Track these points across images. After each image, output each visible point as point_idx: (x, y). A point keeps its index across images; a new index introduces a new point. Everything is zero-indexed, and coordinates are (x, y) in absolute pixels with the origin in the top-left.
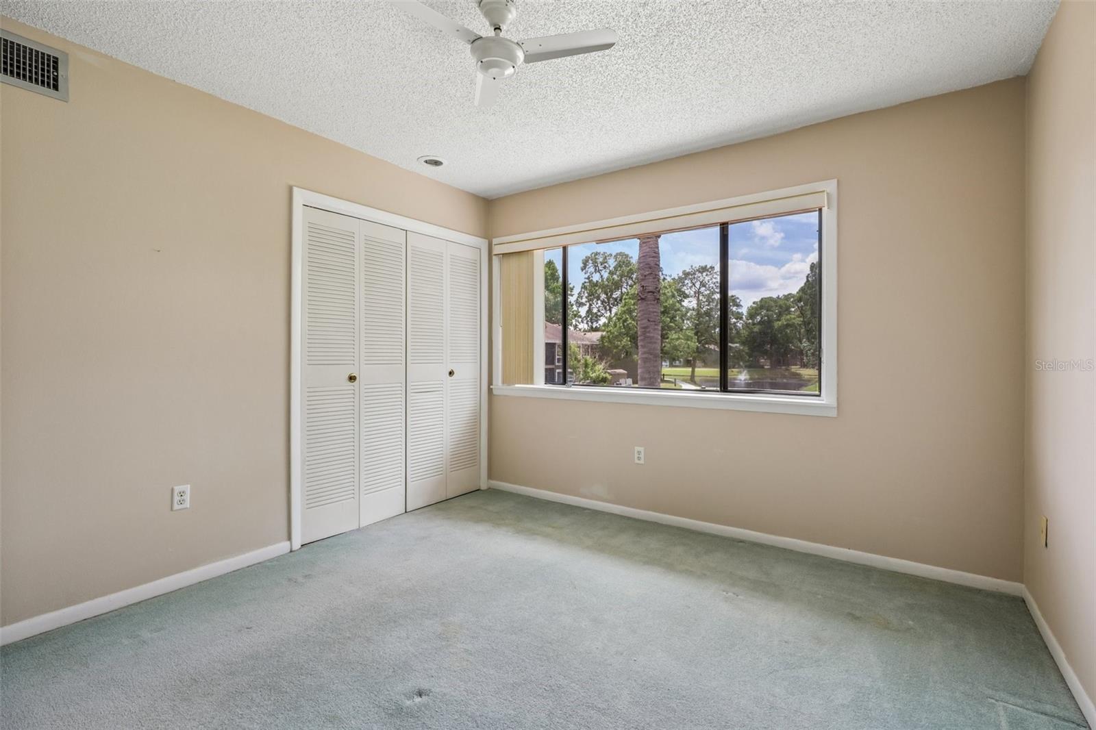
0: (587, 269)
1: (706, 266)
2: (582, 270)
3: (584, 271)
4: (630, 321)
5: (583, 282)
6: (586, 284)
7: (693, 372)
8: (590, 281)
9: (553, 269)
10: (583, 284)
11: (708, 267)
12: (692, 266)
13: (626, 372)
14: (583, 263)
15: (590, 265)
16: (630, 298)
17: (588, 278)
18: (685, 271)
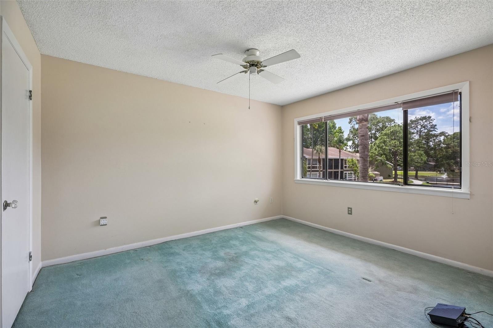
0: (352, 123)
1: (426, 116)
2: (349, 123)
3: (350, 124)
4: (385, 147)
5: (350, 129)
6: (351, 130)
7: (417, 173)
8: (354, 129)
9: (334, 124)
10: (350, 130)
11: (427, 117)
12: (416, 117)
13: (379, 173)
14: (350, 120)
15: (354, 120)
16: (383, 135)
17: (353, 127)
18: (412, 120)
